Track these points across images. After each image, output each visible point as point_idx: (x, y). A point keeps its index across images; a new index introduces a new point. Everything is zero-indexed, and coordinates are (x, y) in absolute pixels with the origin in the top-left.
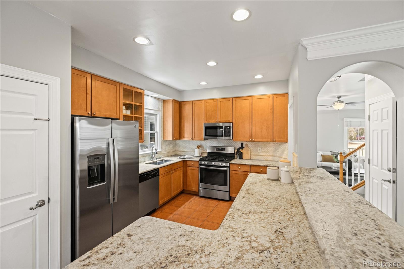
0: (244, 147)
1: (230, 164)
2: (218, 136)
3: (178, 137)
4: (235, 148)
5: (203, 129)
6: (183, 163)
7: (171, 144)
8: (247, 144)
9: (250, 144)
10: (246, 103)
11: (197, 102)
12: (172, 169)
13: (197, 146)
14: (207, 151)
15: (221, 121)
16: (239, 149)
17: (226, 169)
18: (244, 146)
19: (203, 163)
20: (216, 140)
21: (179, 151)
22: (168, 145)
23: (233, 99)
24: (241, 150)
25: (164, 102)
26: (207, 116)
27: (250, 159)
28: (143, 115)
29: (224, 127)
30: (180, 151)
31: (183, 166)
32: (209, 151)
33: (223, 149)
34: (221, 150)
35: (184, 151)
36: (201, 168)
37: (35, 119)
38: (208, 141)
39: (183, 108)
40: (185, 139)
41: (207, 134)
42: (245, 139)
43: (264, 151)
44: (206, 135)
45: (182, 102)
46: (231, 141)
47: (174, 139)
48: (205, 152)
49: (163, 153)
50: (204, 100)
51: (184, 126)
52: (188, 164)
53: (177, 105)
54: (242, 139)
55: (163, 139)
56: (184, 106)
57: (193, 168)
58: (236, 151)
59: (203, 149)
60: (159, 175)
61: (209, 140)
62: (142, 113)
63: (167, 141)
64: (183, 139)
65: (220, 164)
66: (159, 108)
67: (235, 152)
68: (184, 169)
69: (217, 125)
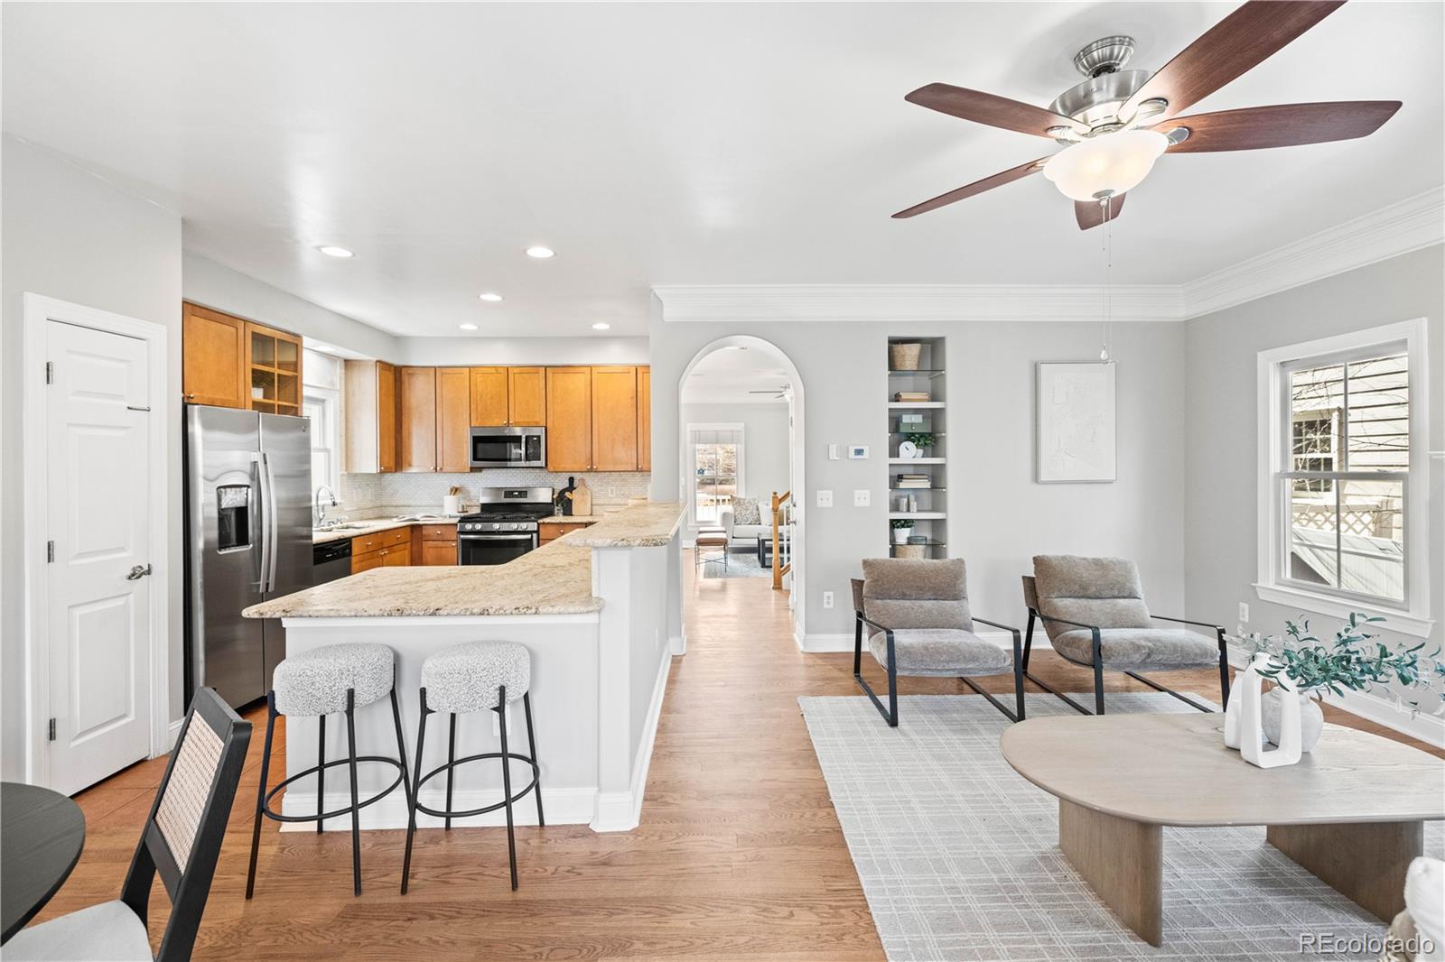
0: (575, 486)
1: (539, 524)
2: (510, 460)
3: (392, 464)
4: (553, 490)
5: (467, 443)
6: (412, 532)
7: (368, 485)
8: (582, 480)
9: (589, 478)
10: (578, 382)
11: (448, 370)
12: (382, 543)
13: (449, 489)
14: (478, 500)
15: (515, 423)
16: (562, 492)
17: (529, 536)
18: (576, 483)
19: (469, 527)
20: (504, 471)
21: (392, 506)
22: (360, 487)
23: (548, 369)
24: (567, 494)
25: (346, 365)
26: (479, 408)
27: (591, 515)
28: (299, 402)
29: (524, 436)
30: (396, 506)
31: (411, 541)
32: (485, 500)
33: (523, 493)
34: (517, 496)
35: (409, 506)
36: (463, 540)
37: (129, 408)
38: (480, 474)
39: (407, 384)
40: (414, 470)
41: (479, 456)
42: (576, 467)
43: (623, 494)
44: (475, 458)
45: (404, 367)
46: (543, 473)
47: (381, 470)
48: (472, 504)
49: (346, 509)
50: (470, 367)
51: (410, 434)
52: (425, 535)
53: (391, 376)
54: (568, 466)
55: (346, 470)
56: (409, 379)
57: (440, 543)
58: (555, 497)
59: (468, 496)
60: (350, 554)
61: (484, 471)
62: (296, 396)
63: (356, 475)
64: (409, 471)
65: (514, 526)
66: (332, 383)
67: (553, 499)
68: (414, 548)
69: (507, 433)
